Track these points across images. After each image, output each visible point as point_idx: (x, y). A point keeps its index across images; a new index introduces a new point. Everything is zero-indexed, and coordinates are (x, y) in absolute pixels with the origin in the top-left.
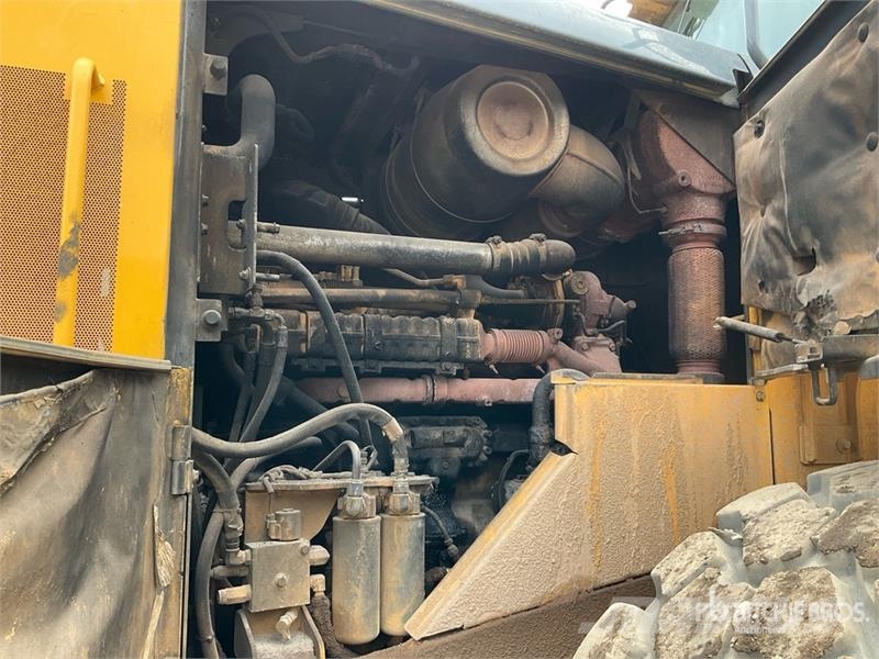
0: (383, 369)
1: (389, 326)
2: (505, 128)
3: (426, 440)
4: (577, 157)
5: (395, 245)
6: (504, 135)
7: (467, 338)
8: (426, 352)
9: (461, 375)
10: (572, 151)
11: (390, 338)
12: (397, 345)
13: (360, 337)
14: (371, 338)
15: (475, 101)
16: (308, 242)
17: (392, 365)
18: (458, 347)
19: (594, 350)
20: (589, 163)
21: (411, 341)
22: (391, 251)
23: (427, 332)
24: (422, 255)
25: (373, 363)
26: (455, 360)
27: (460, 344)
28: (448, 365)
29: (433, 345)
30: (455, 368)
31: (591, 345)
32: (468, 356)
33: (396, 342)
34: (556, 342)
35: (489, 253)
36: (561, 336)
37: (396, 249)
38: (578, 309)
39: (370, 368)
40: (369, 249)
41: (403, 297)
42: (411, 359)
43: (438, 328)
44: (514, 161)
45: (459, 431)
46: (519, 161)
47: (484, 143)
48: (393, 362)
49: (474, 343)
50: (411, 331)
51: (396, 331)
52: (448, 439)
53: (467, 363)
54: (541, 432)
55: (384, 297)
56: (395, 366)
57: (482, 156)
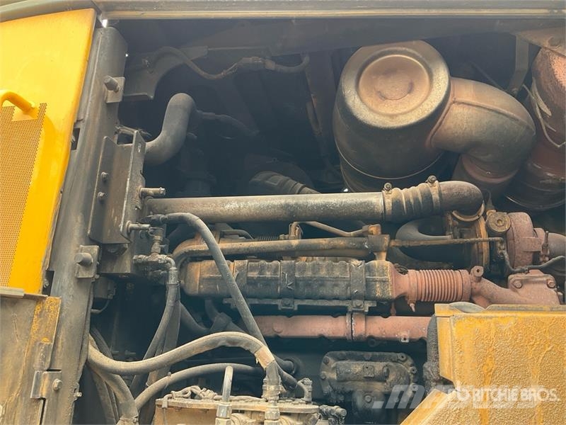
0: (299, 306)
1: (303, 269)
2: (386, 92)
3: (348, 373)
4: (463, 103)
5: (294, 201)
6: (386, 98)
7: (377, 277)
8: (337, 291)
9: (373, 313)
10: (459, 99)
11: (304, 279)
12: (310, 285)
13: (276, 279)
14: (284, 280)
15: (355, 77)
16: (228, 206)
17: (306, 302)
18: (367, 285)
19: (527, 287)
20: (477, 106)
21: (322, 282)
22: (292, 206)
23: (337, 273)
24: (318, 207)
25: (288, 301)
26: (366, 298)
27: (368, 284)
28: (358, 302)
29: (343, 284)
30: (367, 306)
31: (524, 282)
32: (378, 294)
33: (308, 283)
34: (479, 280)
35: (381, 199)
36: (481, 273)
37: (296, 204)
38: (503, 247)
39: (286, 305)
40: (274, 206)
41: (314, 244)
42: (323, 298)
43: (348, 269)
44: (392, 116)
45: (379, 367)
46: (396, 115)
47: (362, 107)
48: (306, 300)
49: (384, 282)
50: (323, 273)
51: (309, 274)
52: (368, 374)
53: (379, 301)
54: (432, 368)
55: (297, 246)
56: (309, 304)
57: (361, 117)
